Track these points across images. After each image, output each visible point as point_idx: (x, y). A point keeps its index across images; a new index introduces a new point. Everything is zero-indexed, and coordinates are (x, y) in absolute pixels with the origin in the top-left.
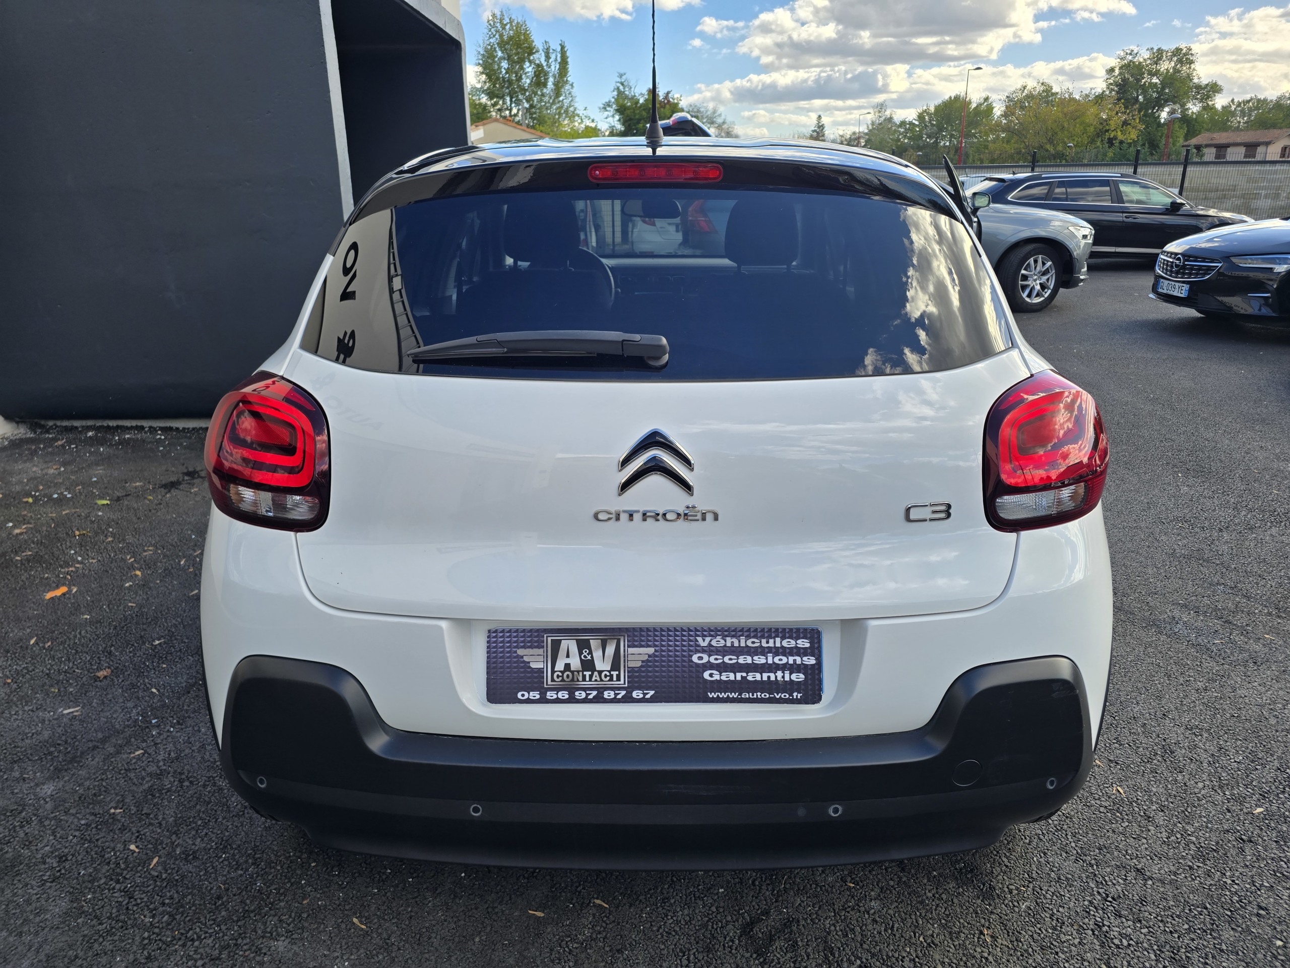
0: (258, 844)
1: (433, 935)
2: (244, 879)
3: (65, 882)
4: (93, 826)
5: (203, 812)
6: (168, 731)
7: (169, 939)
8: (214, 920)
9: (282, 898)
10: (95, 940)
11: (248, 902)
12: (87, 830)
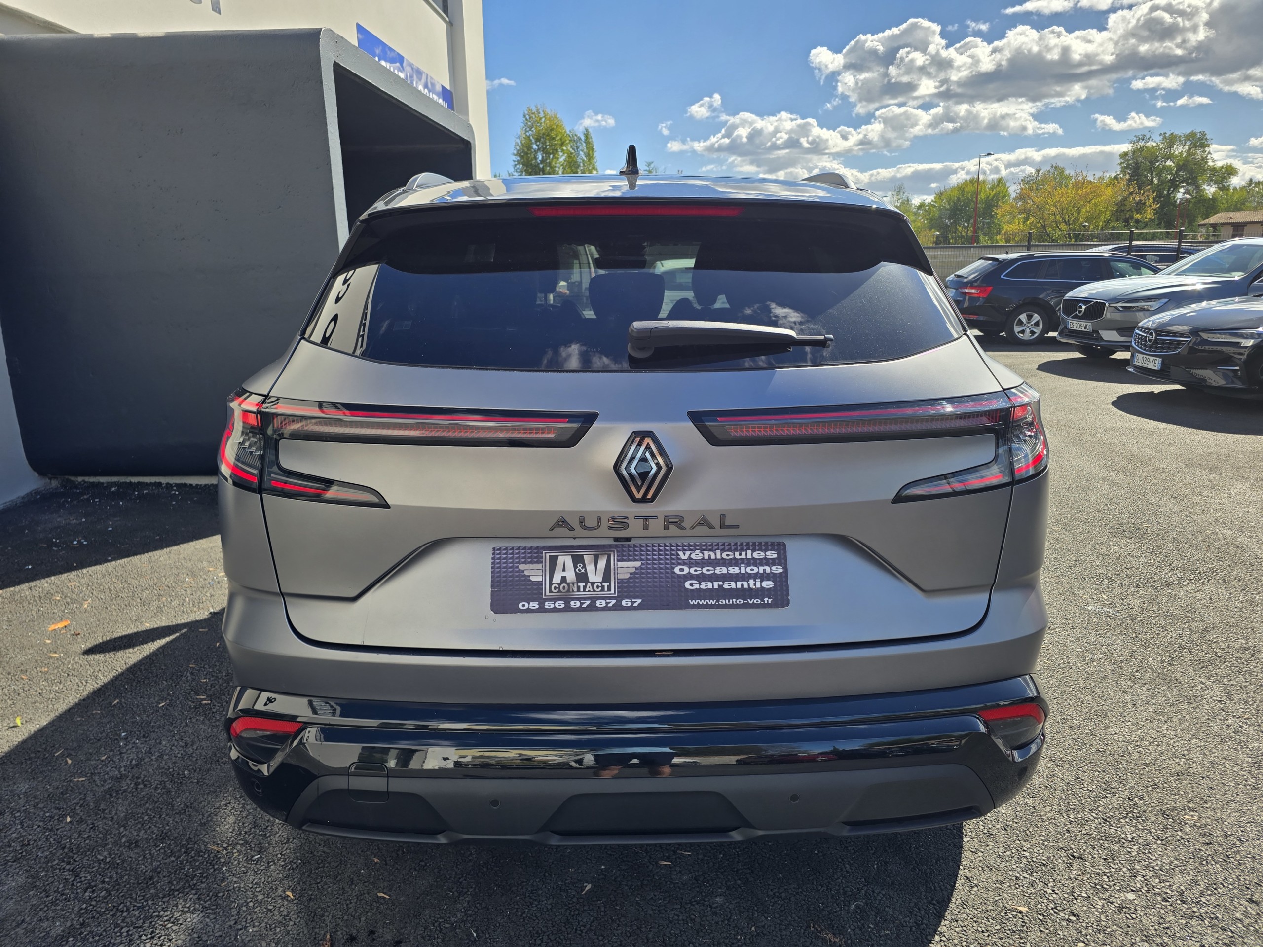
0: (192, 836)
1: (326, 914)
2: (175, 864)
3: (24, 862)
4: (56, 817)
5: (151, 810)
6: (134, 743)
7: (103, 910)
8: (144, 896)
9: (204, 880)
10: (41, 909)
11: (175, 883)
12: (50, 821)
